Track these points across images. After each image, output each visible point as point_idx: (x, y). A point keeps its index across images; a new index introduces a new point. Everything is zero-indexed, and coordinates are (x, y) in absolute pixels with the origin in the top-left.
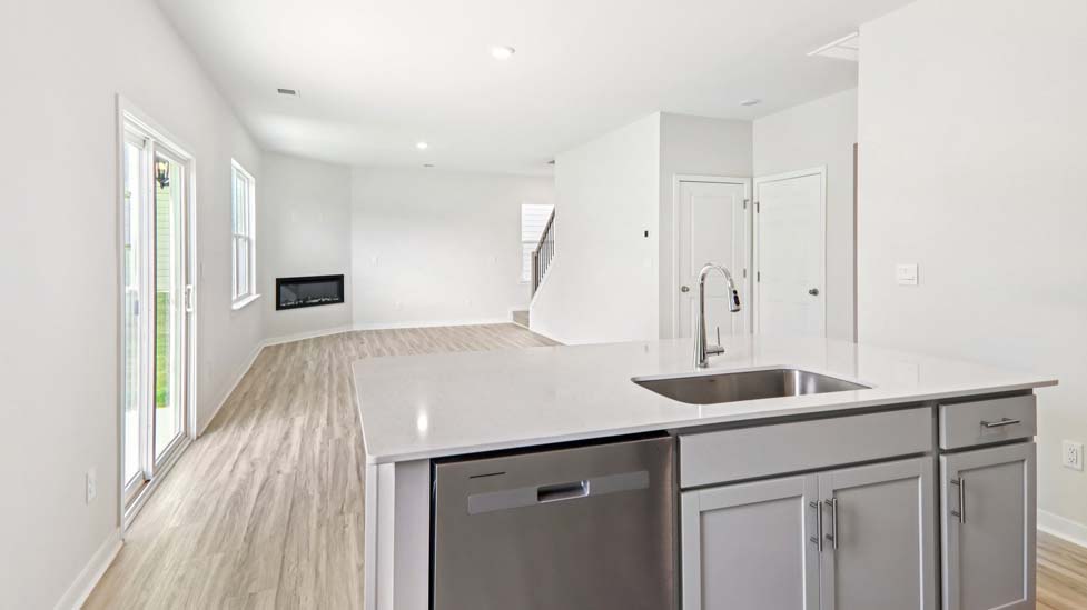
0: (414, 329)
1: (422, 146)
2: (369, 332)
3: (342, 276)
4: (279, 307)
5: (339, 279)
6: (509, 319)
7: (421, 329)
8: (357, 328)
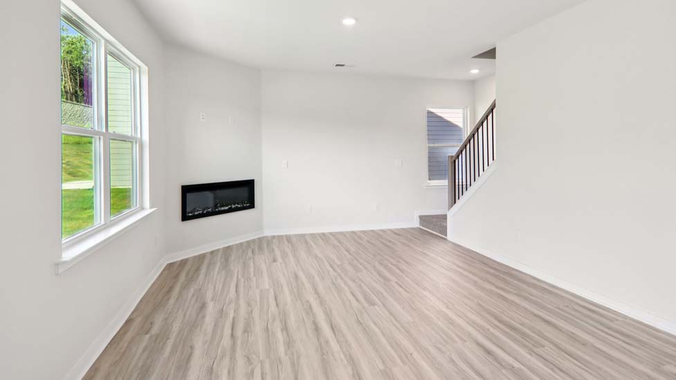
0: (324, 234)
1: (349, 22)
2: (280, 237)
3: (253, 181)
4: (185, 217)
5: (249, 185)
6: (416, 224)
7: (330, 233)
8: (268, 233)
